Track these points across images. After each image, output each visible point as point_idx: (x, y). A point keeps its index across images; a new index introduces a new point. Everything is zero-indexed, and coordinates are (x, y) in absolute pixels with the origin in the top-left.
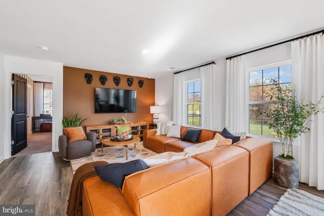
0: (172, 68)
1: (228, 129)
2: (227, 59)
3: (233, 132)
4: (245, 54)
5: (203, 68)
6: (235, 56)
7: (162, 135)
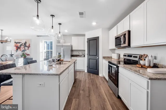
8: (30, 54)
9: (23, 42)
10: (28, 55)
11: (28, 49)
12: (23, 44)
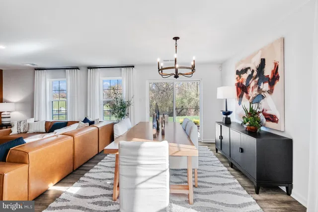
0: (33, 65)
1: (88, 118)
2: (88, 68)
3: (91, 119)
4: (100, 68)
5: (68, 70)
6: (94, 68)
7: (21, 133)
8: (278, 116)
9: (254, 63)
10: (272, 118)
11: (271, 91)
12: (255, 74)
